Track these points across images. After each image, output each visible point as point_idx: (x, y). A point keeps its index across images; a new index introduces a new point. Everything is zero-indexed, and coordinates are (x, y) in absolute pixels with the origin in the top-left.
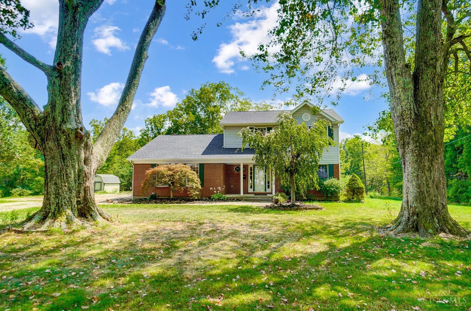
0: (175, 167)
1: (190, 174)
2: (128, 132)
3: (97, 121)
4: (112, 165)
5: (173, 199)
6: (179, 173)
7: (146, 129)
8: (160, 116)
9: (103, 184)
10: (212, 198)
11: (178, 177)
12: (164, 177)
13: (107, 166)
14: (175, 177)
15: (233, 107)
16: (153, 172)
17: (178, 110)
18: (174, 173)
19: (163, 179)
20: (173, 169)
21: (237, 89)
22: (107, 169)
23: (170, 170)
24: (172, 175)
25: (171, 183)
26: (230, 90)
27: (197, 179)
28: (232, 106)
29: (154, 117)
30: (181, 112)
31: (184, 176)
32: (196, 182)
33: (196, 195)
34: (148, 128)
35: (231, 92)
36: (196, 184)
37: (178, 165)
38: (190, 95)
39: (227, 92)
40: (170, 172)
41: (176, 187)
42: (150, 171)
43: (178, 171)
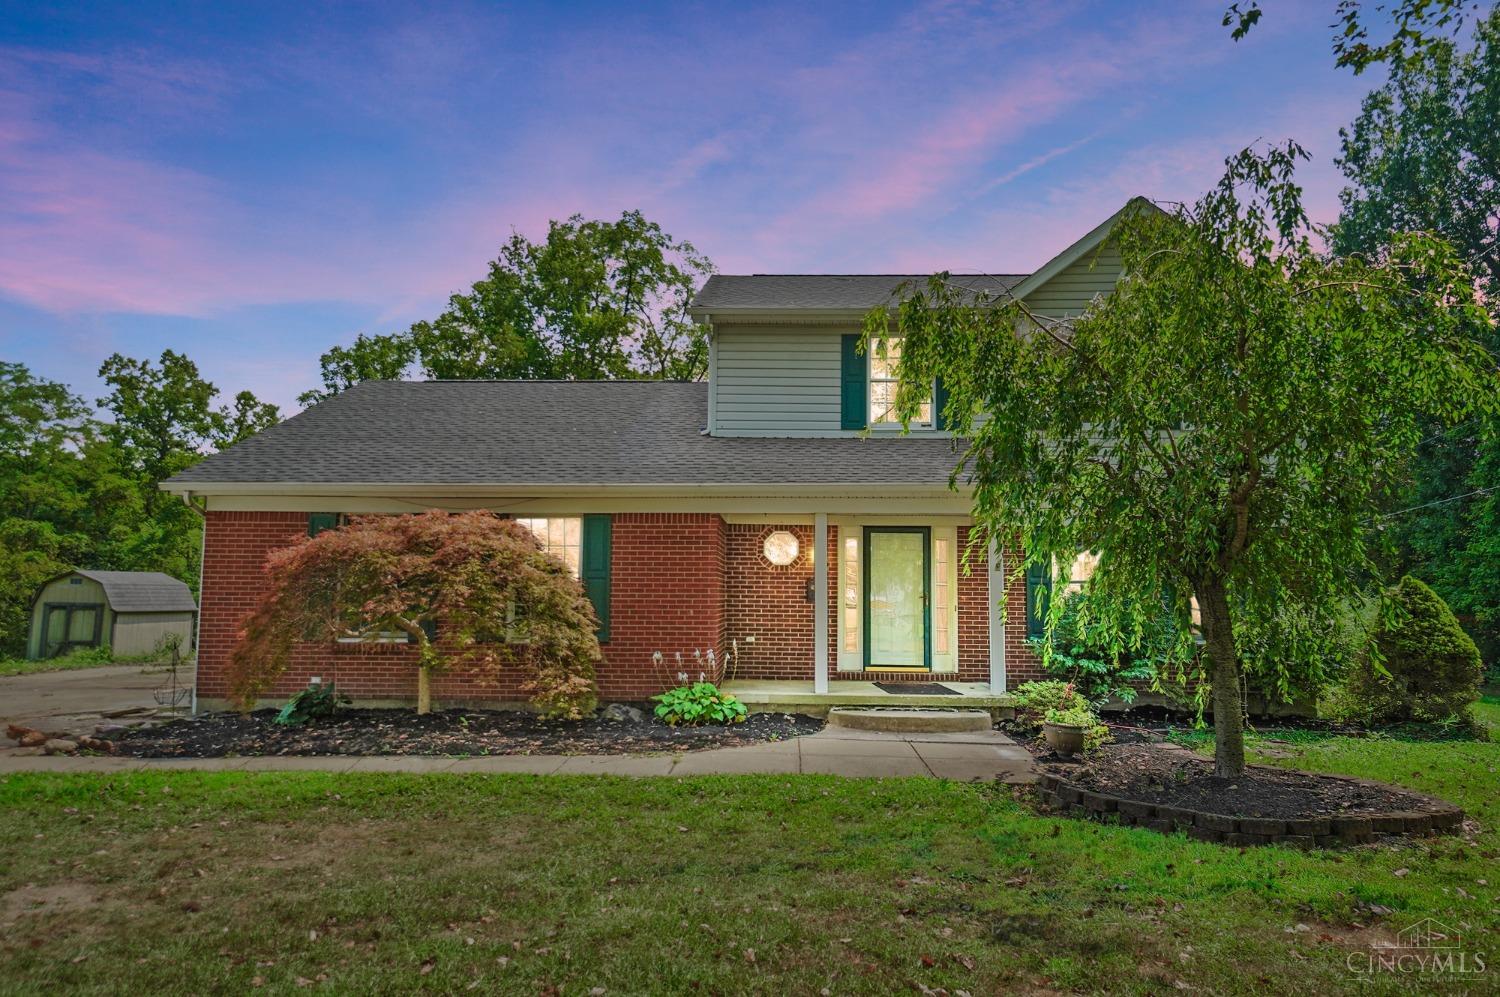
0: (445, 528)
1: (537, 574)
2: (258, 409)
3: (133, 362)
4: (183, 532)
5: (434, 721)
6: (474, 565)
7: (325, 392)
8: (385, 342)
9: (107, 617)
10: (661, 711)
11: (465, 590)
12: (375, 590)
13: (163, 540)
14: (446, 589)
15: (672, 316)
16: (310, 560)
17: (456, 319)
18: (442, 563)
19: (371, 605)
20: (435, 544)
21: (688, 247)
22: (159, 551)
23: (413, 545)
24: (428, 579)
25: (423, 623)
26: (662, 250)
27: (581, 601)
28: (666, 313)
29: (361, 345)
30: (468, 330)
31: (500, 586)
32: (575, 617)
33: (575, 696)
34: (335, 387)
35: (669, 257)
36: (574, 634)
37: (464, 522)
38: (505, 262)
39: (652, 256)
40: (419, 560)
41: (449, 649)
42: (287, 553)
43: (464, 556)
